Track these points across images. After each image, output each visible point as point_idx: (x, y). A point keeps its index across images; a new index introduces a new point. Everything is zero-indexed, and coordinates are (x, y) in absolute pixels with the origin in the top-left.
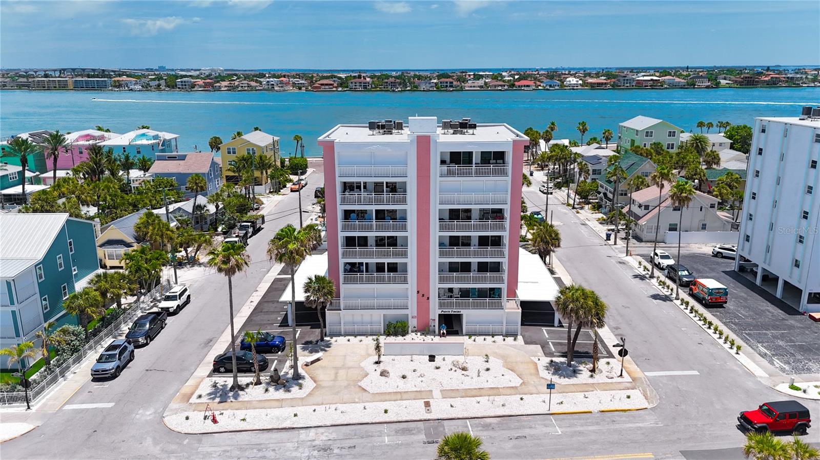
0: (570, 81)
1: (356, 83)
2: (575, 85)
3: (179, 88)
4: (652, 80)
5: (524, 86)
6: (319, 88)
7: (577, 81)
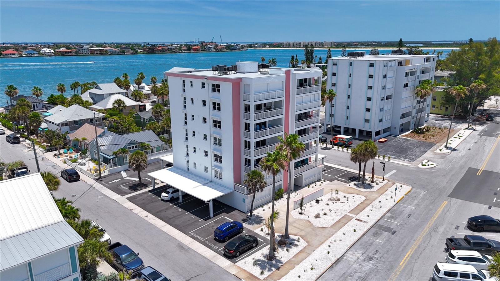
0: (44, 51)
2: (50, 53)
4: (99, 50)
5: (10, 54)
7: (50, 51)
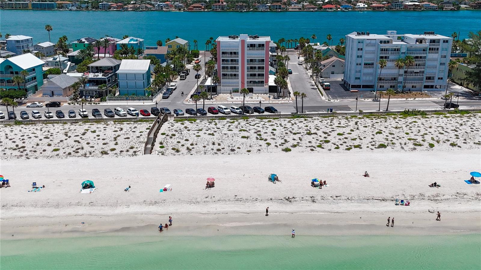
0: (359, 5)
1: (216, 6)
2: (363, 8)
3: (101, 9)
4: (414, 5)
5: (329, 8)
6: (193, 9)
7: (364, 5)
